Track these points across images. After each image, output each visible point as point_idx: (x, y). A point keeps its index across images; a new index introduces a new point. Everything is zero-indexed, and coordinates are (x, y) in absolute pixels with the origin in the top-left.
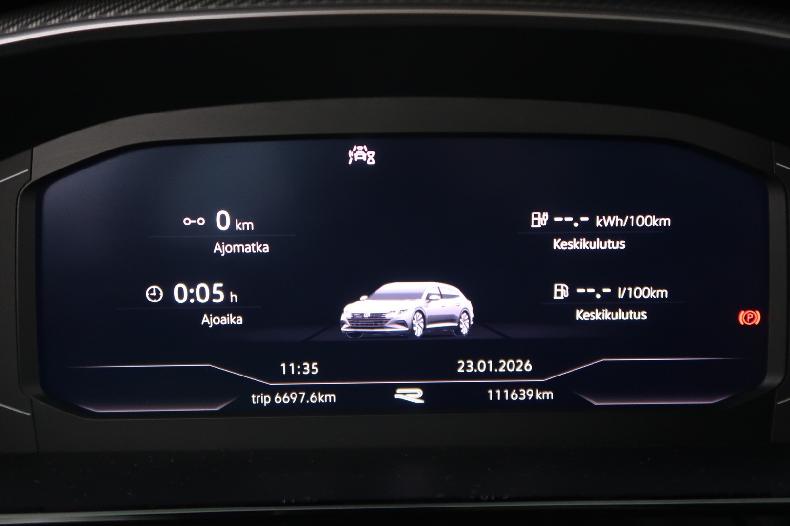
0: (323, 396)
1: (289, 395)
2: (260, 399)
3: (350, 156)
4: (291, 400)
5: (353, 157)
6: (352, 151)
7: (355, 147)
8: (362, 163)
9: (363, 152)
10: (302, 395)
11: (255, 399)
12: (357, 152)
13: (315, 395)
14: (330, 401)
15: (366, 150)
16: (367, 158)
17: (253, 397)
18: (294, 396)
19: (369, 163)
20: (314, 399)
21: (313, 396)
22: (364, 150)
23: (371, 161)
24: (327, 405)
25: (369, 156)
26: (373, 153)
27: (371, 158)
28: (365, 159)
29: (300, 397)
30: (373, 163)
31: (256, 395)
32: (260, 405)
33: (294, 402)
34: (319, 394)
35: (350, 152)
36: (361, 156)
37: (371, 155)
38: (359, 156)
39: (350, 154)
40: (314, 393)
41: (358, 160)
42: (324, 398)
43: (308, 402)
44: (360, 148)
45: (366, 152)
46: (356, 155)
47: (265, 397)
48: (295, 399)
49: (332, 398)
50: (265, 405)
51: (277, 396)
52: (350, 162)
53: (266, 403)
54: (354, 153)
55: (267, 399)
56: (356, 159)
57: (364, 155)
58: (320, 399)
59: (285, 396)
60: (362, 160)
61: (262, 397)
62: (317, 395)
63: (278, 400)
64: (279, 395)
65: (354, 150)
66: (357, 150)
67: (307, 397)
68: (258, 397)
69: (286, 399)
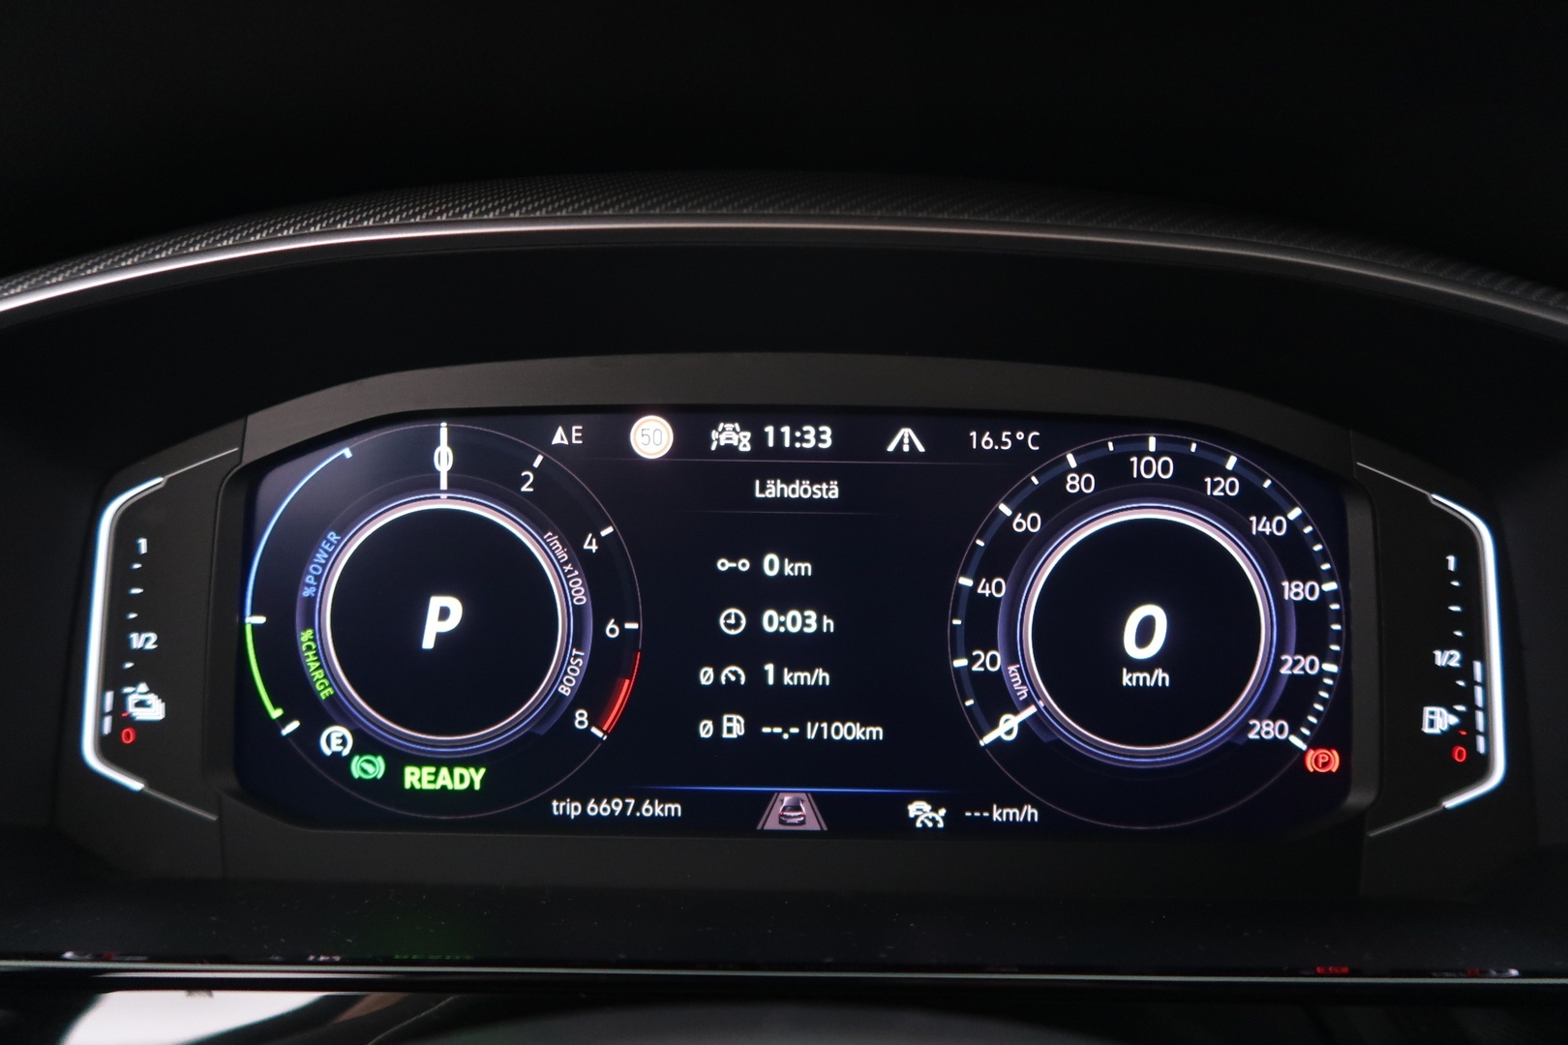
0: (662, 806)
1: (609, 803)
2: (565, 808)
3: (714, 438)
4: (613, 811)
5: (718, 440)
6: (717, 430)
7: (721, 425)
8: (730, 450)
9: (734, 433)
10: (629, 804)
11: (558, 807)
12: (725, 433)
13: (650, 803)
14: (673, 814)
15: (738, 429)
16: (740, 441)
17: (555, 804)
18: (617, 804)
19: (741, 449)
20: (647, 810)
21: (646, 805)
22: (734, 430)
23: (745, 446)
24: (667, 821)
25: (742, 438)
26: (748, 435)
27: (745, 441)
28: (735, 443)
29: (626, 806)
30: (748, 448)
31: (559, 801)
32: (565, 816)
33: (617, 814)
34: (657, 802)
35: (714, 432)
36: (730, 439)
37: (745, 437)
38: (727, 439)
39: (714, 435)
40: (648, 802)
41: (726, 445)
42: (663, 810)
43: (638, 814)
44: (729, 426)
45: (738, 433)
46: (723, 437)
47: (573, 805)
48: (618, 810)
49: (676, 809)
50: (573, 817)
51: (591, 804)
52: (713, 448)
53: (573, 814)
54: (720, 433)
55: (576, 808)
56: (722, 443)
57: (735, 437)
58: (658, 811)
59: (604, 804)
60: (731, 445)
61: (568, 805)
62: (652, 804)
63: (592, 809)
64: (595, 803)
65: (720, 429)
66: (724, 429)
67: (638, 807)
68: (562, 804)
69: (605, 810)
